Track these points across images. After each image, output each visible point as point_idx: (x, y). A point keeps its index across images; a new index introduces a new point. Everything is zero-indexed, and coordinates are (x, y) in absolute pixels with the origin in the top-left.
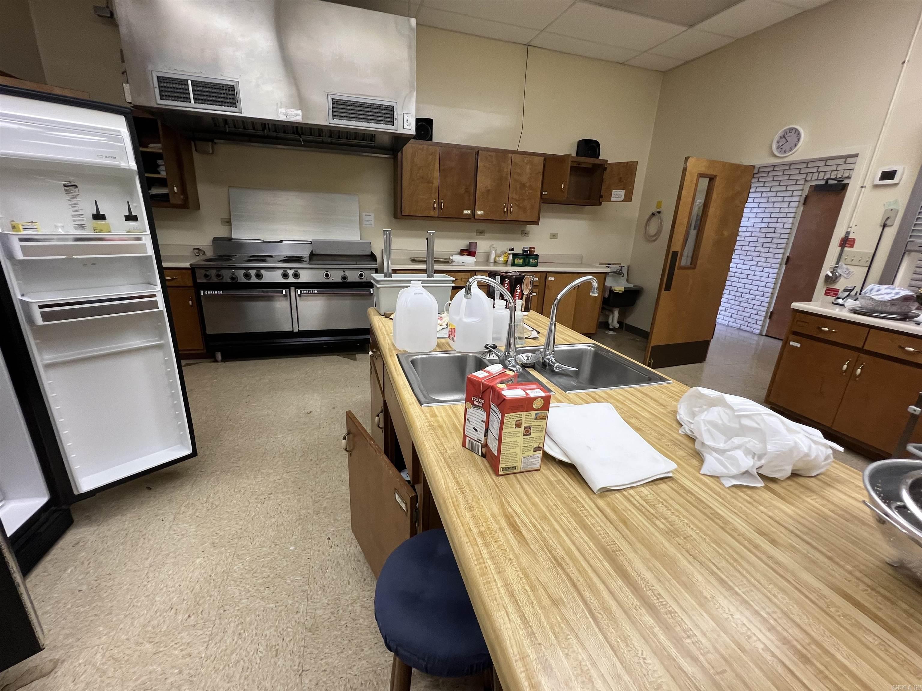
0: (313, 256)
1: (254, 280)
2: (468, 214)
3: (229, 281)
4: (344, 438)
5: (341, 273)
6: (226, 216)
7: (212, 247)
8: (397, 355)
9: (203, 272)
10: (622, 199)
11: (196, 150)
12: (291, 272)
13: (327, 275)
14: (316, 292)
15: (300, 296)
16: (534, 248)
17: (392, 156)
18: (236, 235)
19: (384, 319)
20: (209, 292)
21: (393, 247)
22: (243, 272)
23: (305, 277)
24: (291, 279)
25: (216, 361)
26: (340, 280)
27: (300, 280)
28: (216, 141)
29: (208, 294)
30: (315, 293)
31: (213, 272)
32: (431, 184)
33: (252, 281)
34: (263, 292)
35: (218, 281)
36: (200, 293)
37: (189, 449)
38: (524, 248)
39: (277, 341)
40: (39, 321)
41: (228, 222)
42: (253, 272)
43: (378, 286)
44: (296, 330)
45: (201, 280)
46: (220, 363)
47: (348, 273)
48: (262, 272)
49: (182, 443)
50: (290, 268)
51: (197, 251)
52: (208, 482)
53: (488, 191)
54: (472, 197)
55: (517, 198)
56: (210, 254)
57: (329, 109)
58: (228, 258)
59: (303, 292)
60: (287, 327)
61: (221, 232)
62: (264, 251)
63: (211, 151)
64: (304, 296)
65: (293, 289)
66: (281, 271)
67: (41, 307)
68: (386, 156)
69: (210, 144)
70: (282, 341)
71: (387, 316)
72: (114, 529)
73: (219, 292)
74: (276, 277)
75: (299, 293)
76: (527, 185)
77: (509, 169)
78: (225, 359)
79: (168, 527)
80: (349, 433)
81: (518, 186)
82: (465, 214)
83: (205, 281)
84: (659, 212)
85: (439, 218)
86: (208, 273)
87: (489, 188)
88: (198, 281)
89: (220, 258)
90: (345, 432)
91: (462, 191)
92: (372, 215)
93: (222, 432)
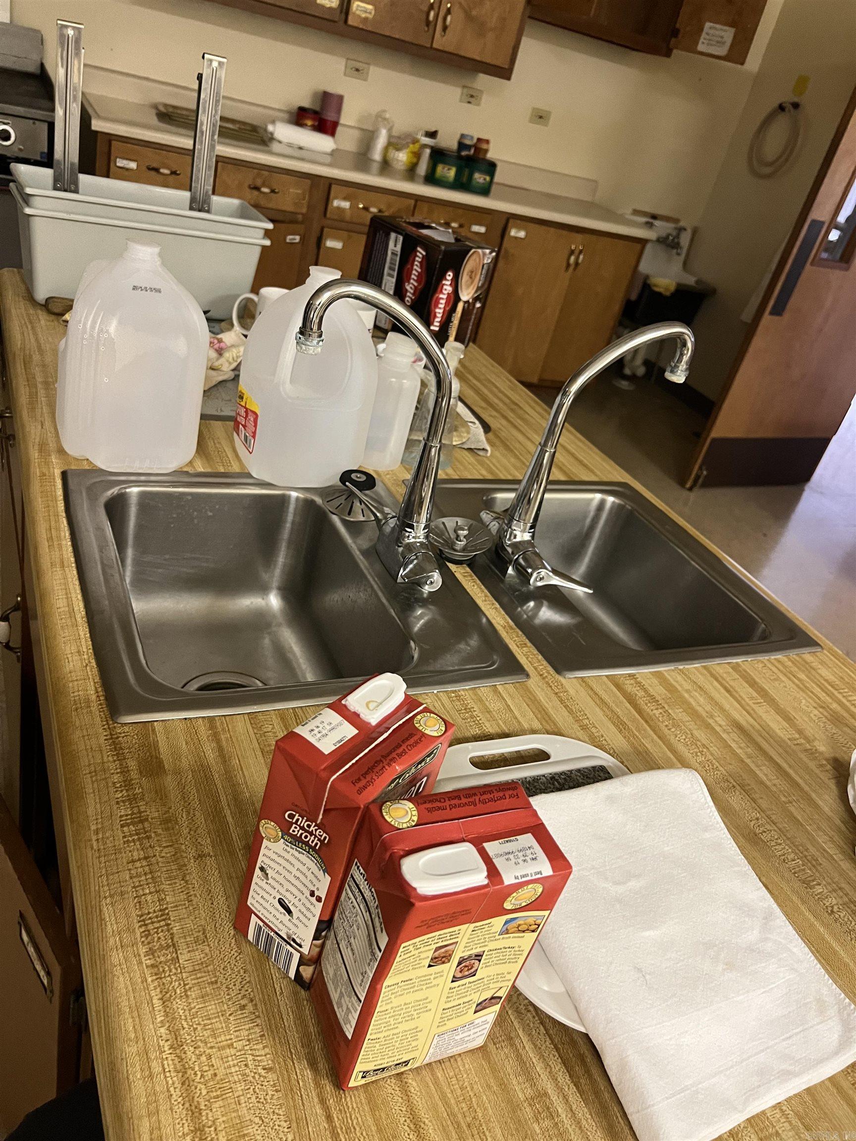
2: (332, 10)
8: (63, 475)
10: (723, 51)
16: (487, 142)
38: (463, 136)
43: (29, 210)
71: (54, 310)
82: (323, 6)
84: (796, 106)
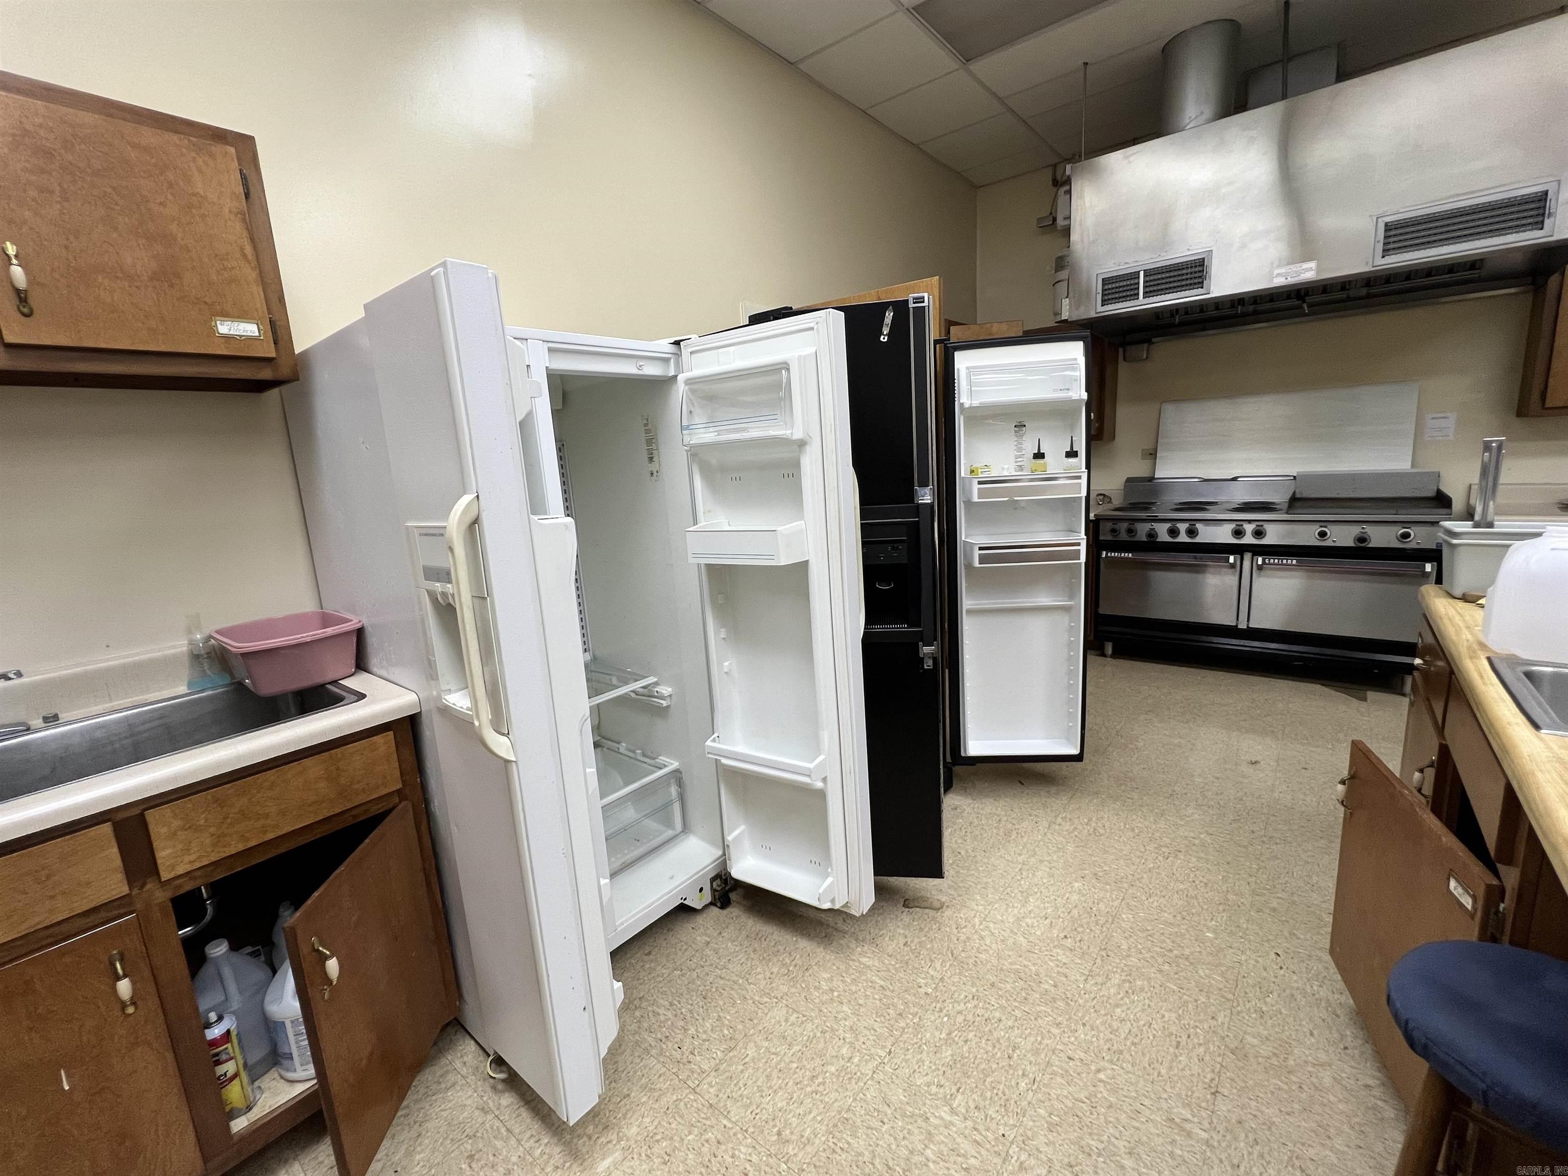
0: (1295, 502)
1: (1183, 538)
3: (1144, 539)
4: (1343, 782)
5: (1355, 530)
6: (1149, 446)
7: (1123, 492)
8: (1489, 659)
9: (1109, 525)
11: (1125, 360)
12: (1249, 528)
13: (1323, 534)
14: (1294, 562)
15: (1260, 568)
17: (1531, 287)
18: (1163, 472)
19: (1461, 604)
20: (1113, 554)
21: (1503, 478)
22: (1167, 526)
23: (1274, 536)
24: (1248, 539)
25: (1103, 655)
26: (1350, 543)
27: (1265, 541)
28: (1154, 340)
29: (1112, 557)
30: (1292, 565)
31: (1124, 526)
33: (1179, 539)
34: (1195, 558)
35: (1129, 539)
36: (1101, 554)
37: (1077, 749)
39: (1204, 638)
40: (976, 564)
41: (1152, 455)
42: (1183, 527)
43: (1455, 541)
44: (1243, 625)
45: (1105, 536)
46: (1109, 659)
47: (1370, 530)
48: (1199, 526)
49: (1068, 739)
50: (1250, 521)
51: (1101, 497)
52: (1090, 801)
56: (1117, 502)
57: (1376, 242)
58: (1146, 506)
59: (1267, 561)
60: (1225, 618)
61: (1139, 469)
62: (1203, 496)
63: (1145, 357)
64: (1272, 569)
65: (1248, 556)
66: (1232, 526)
67: (981, 549)
68: (1512, 290)
69: (1146, 345)
70: (1216, 640)
71: (1470, 599)
72: (988, 810)
73: (1126, 554)
74: (1222, 535)
75: (1260, 562)
78: (1117, 654)
79: (1042, 832)
80: (1353, 777)
83: (1109, 538)
86: (1115, 527)
88: (1101, 538)
89: (1134, 506)
90: (1345, 774)
92: (1452, 417)
93: (1110, 749)
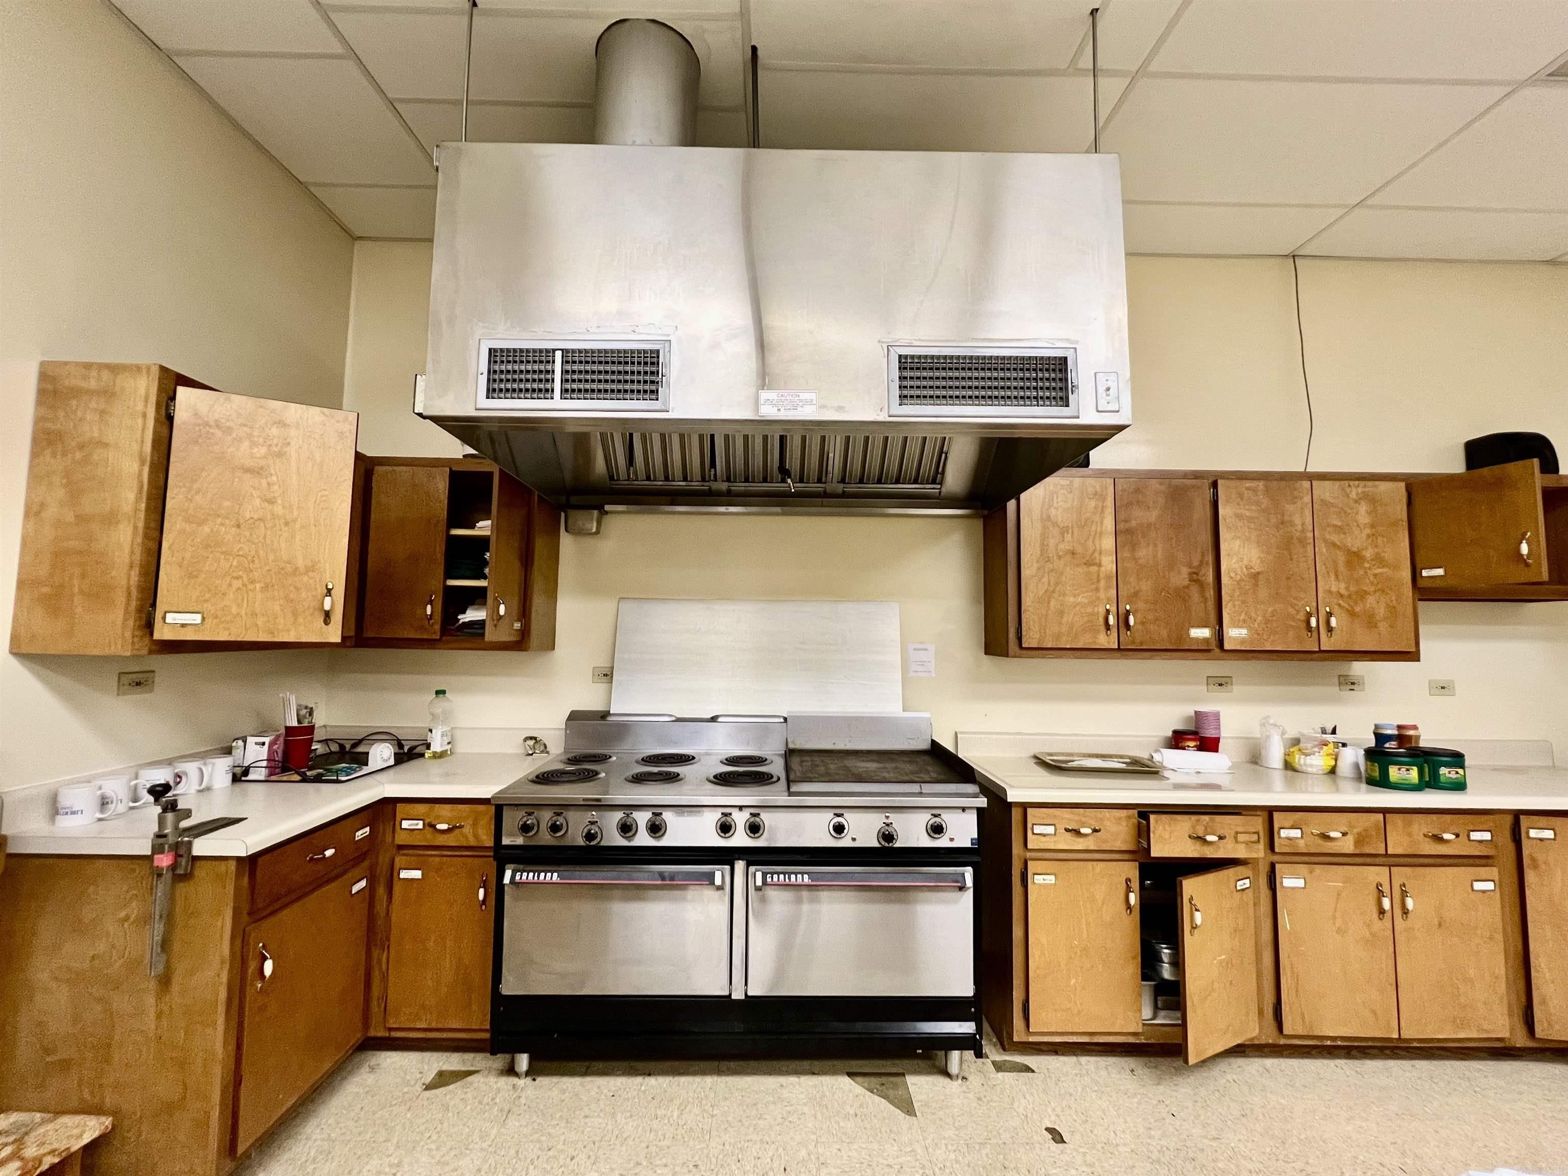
1: (643, 839)
2: (1206, 640)
6: (603, 663)
7: (562, 737)
9: (521, 815)
11: (566, 530)
12: (740, 819)
13: (839, 829)
14: (806, 876)
15: (758, 887)
16: (1415, 728)
18: (619, 704)
20: (524, 876)
22: (619, 815)
23: (779, 831)
24: (740, 839)
25: (514, 1073)
26: (876, 841)
27: (762, 842)
28: (607, 508)
30: (803, 881)
31: (546, 818)
32: (1095, 568)
33: (636, 842)
35: (553, 843)
36: (503, 876)
38: (1378, 726)
41: (607, 676)
42: (642, 818)
44: (738, 994)
45: (512, 838)
46: (523, 1080)
47: (893, 821)
48: (668, 816)
50: (742, 807)
51: (531, 743)
53: (1255, 576)
54: (1210, 593)
55: (1343, 592)
57: (889, 381)
59: (768, 876)
61: (590, 700)
62: (676, 744)
63: (594, 530)
65: (740, 865)
66: (716, 815)
69: (595, 513)
73: (549, 875)
74: (703, 831)
75: (759, 882)
76: (1368, 554)
77: (1309, 520)
78: (537, 1068)
81: (1341, 558)
82: (1197, 639)
83: (520, 841)
85: (1121, 651)
86: (531, 820)
87: (1257, 569)
88: (506, 841)
89: (572, 770)
91: (1180, 578)
